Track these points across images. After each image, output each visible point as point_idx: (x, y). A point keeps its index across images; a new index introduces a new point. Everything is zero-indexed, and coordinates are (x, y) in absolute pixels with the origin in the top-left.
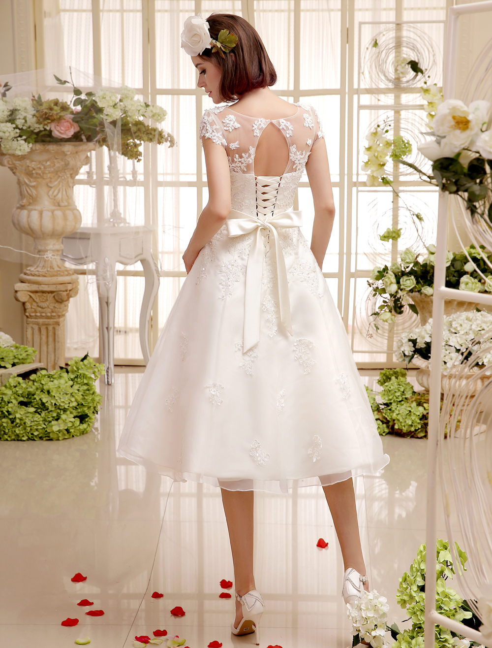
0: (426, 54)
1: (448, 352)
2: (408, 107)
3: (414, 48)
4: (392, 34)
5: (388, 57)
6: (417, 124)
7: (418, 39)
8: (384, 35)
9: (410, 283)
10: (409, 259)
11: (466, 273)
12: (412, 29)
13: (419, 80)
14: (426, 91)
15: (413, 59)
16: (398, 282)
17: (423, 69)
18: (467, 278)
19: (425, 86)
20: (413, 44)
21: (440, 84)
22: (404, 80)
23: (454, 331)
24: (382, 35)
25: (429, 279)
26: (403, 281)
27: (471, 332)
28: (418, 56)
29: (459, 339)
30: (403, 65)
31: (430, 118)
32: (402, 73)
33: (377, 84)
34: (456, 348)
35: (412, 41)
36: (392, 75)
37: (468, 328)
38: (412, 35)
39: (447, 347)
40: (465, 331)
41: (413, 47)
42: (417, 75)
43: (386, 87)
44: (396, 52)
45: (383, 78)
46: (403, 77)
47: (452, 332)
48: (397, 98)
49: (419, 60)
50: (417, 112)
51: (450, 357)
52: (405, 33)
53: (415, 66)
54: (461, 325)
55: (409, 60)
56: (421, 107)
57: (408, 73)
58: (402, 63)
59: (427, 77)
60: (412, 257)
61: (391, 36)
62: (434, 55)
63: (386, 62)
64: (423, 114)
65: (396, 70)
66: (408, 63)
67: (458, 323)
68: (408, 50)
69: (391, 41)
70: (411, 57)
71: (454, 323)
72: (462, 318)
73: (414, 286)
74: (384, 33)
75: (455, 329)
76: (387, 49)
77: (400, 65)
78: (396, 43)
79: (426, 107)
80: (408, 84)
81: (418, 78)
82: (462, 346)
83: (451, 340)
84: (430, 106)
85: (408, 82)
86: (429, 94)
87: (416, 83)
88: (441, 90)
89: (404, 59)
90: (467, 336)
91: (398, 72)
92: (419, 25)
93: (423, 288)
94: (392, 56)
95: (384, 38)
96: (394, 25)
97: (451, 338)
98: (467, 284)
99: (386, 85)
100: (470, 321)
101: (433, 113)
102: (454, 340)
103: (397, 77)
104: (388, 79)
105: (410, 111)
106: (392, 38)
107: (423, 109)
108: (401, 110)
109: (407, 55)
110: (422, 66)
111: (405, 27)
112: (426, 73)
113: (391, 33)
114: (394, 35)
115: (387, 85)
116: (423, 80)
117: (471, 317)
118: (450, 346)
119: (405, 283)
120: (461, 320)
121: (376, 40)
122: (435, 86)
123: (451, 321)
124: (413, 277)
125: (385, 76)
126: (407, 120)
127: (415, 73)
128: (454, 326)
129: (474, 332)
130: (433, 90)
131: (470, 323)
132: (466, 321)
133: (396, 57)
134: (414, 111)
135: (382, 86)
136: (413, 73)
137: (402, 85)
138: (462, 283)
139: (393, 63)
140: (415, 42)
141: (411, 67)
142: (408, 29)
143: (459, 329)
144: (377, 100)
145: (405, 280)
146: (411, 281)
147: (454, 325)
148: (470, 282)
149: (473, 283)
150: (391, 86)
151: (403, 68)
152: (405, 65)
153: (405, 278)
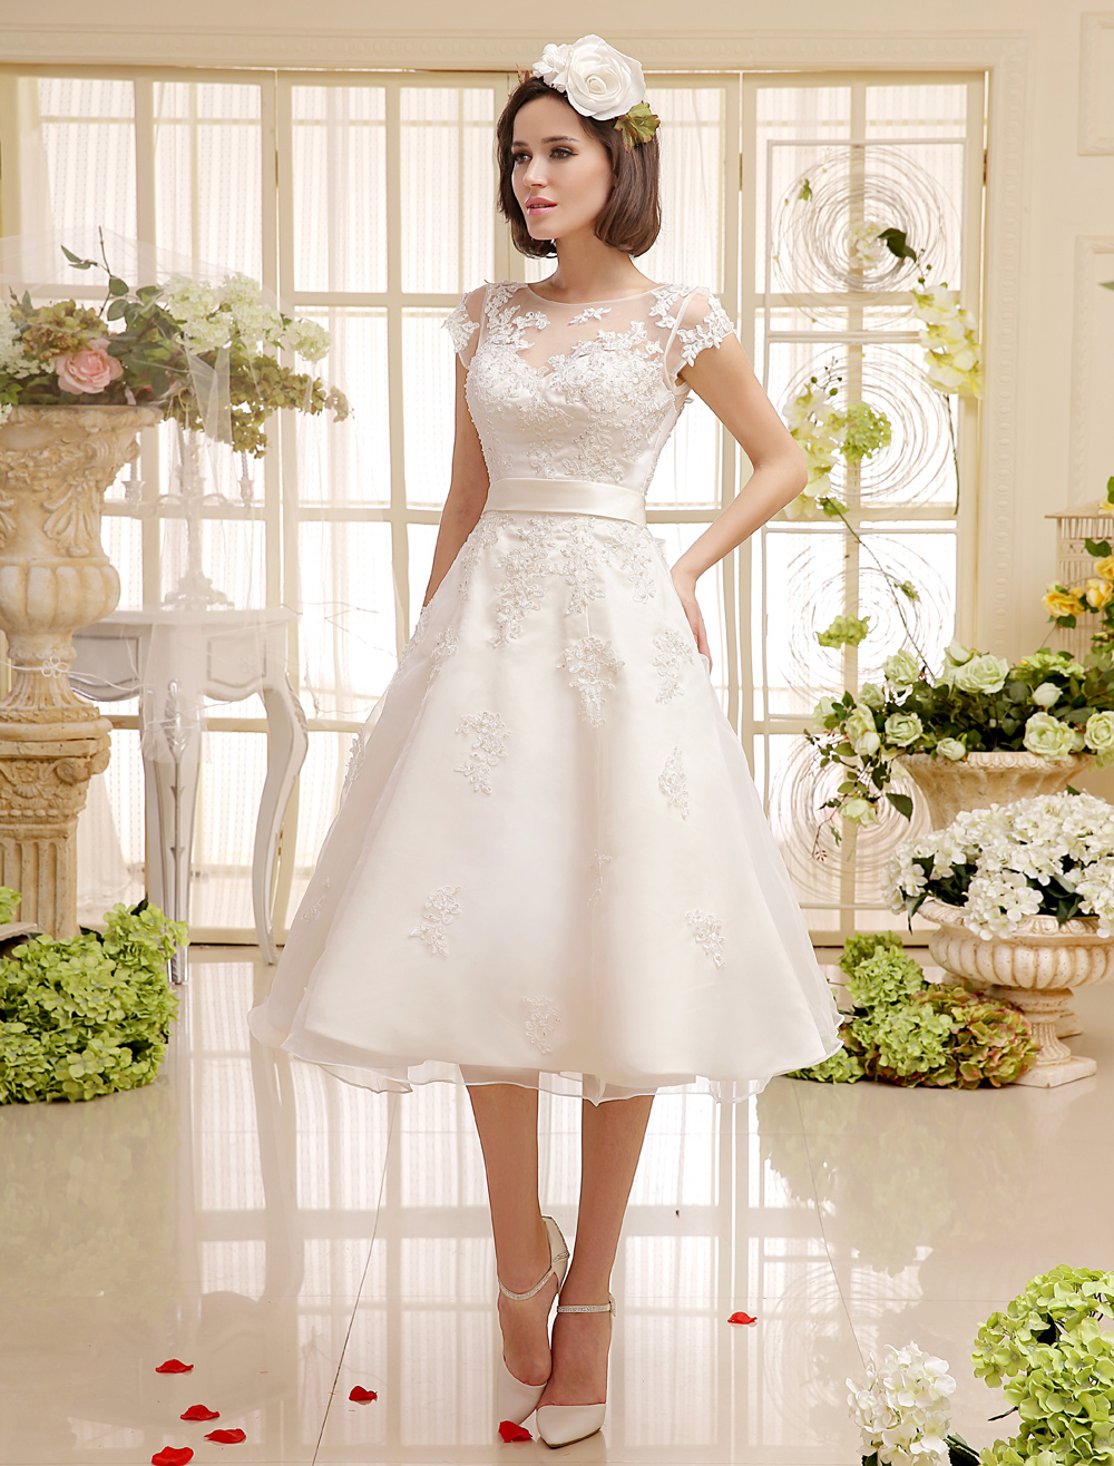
0: (921, 217)
1: (1008, 886)
2: (879, 338)
3: (894, 202)
4: (843, 169)
5: (834, 221)
6: (901, 375)
7: (904, 180)
8: (825, 171)
9: (909, 730)
10: (907, 674)
11: (1037, 708)
12: (889, 158)
13: (907, 276)
14: (925, 299)
15: (891, 226)
16: (881, 729)
17: (917, 249)
18: (1043, 719)
19: (920, 289)
20: (892, 191)
21: (955, 285)
22: (872, 274)
23: (1019, 839)
24: (821, 169)
25: (953, 721)
26: (892, 727)
27: (1059, 840)
28: (903, 219)
29: (1033, 857)
30: (870, 239)
31: (934, 361)
32: (867, 257)
33: (808, 282)
34: (1027, 876)
35: (889, 184)
36: (843, 264)
37: (1053, 830)
38: (889, 171)
39: (1005, 873)
40: (1047, 839)
41: (894, 199)
42: (901, 264)
43: (831, 290)
44: (852, 211)
45: (823, 268)
46: (870, 268)
47: (1016, 842)
48: (856, 315)
49: (905, 227)
50: (902, 348)
51: (1013, 897)
52: (870, 167)
53: (897, 242)
54: (1036, 825)
55: (884, 229)
56: (913, 337)
57: (882, 258)
58: (869, 234)
59: (924, 267)
60: (913, 669)
61: (841, 174)
62: (941, 217)
63: (830, 232)
64: (918, 353)
65: (854, 251)
66: (882, 236)
67: (1029, 821)
68: (881, 205)
69: (841, 185)
70: (887, 222)
71: (1018, 820)
72: (1036, 809)
73: (917, 737)
74: (826, 166)
75: (1021, 833)
76: (832, 203)
77: (864, 239)
78: (852, 191)
79: (923, 336)
80: (880, 284)
81: (904, 269)
82: (1040, 871)
83: (1014, 859)
84: (933, 335)
85: (881, 278)
86: (930, 305)
87: (899, 282)
88: (957, 296)
89: (873, 226)
90: (1052, 850)
91: (859, 255)
92: (904, 148)
93: (939, 743)
94: (843, 221)
95: (824, 179)
96: (848, 149)
97: (1014, 853)
98: (1042, 732)
99: (829, 285)
100: (1057, 815)
101: (940, 351)
102: (1023, 857)
103: (855, 267)
104: (835, 273)
105: (885, 346)
106: (844, 178)
107: (918, 341)
108: (866, 343)
109: (878, 216)
110: (914, 243)
111: (871, 153)
112: (922, 259)
113: (841, 166)
114: (848, 171)
115: (834, 287)
116: (917, 274)
117: (1058, 807)
118: (1014, 871)
119: (896, 731)
120: (1035, 813)
121: (808, 182)
122: (944, 288)
123: (1009, 817)
124: (914, 716)
125: (829, 266)
126: (877, 366)
127: (897, 259)
128: (1019, 826)
129: (1067, 839)
130: (940, 297)
131: (1058, 820)
132: (1047, 816)
133: (852, 221)
134: (894, 346)
135: (821, 288)
136: (892, 259)
137: (867, 287)
138: (1031, 732)
139: (846, 235)
140: (897, 188)
141: (888, 245)
142: (881, 156)
143: (1030, 833)
144: (809, 320)
145: (895, 723)
146: (911, 724)
147: (1020, 824)
148: (1050, 727)
149: (1056, 731)
150: (841, 287)
151: (870, 246)
152: (876, 240)
153: (897, 717)
